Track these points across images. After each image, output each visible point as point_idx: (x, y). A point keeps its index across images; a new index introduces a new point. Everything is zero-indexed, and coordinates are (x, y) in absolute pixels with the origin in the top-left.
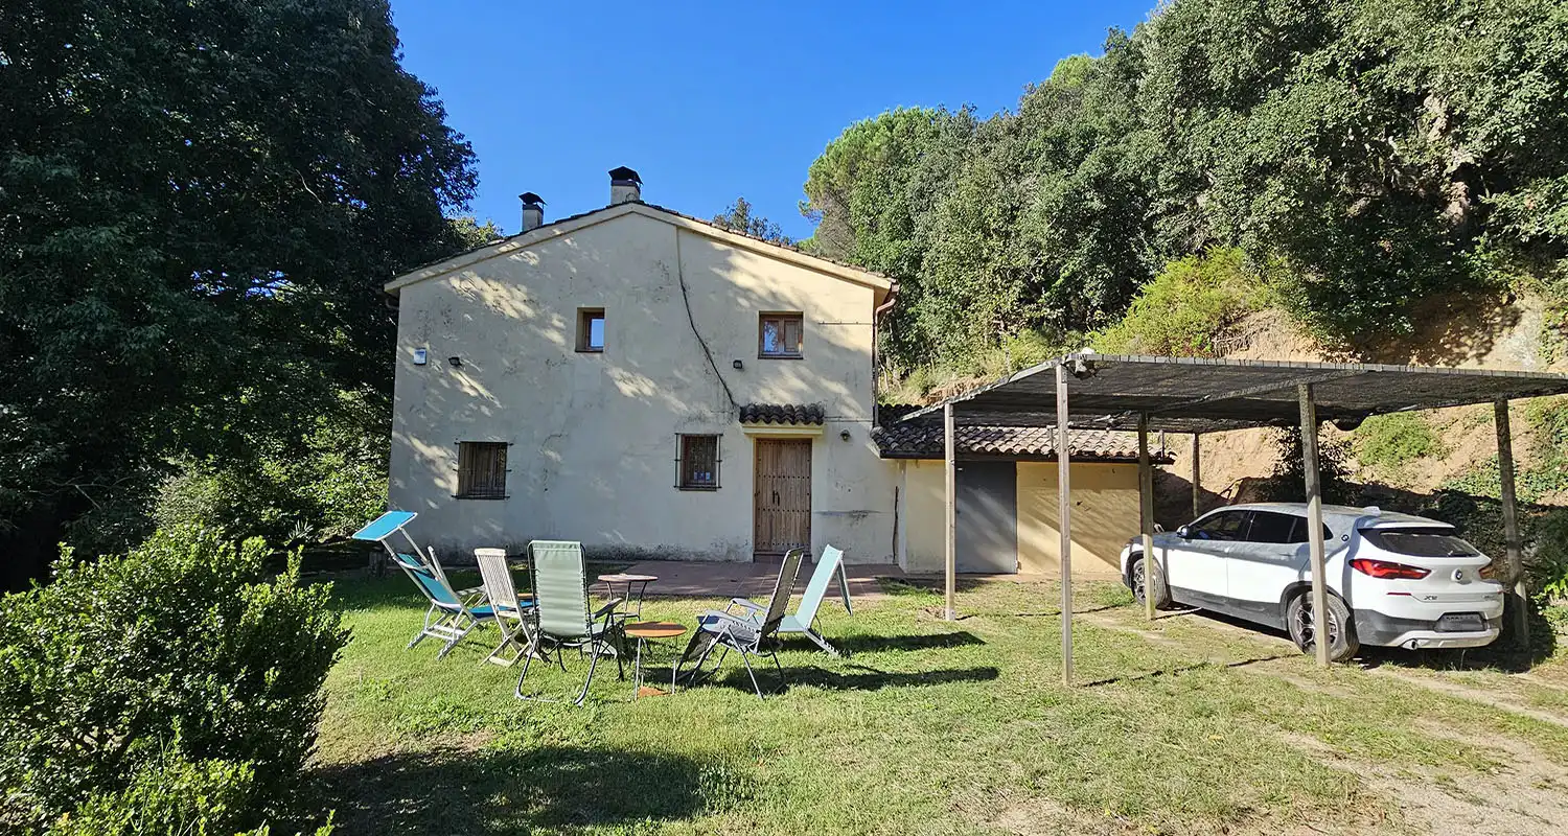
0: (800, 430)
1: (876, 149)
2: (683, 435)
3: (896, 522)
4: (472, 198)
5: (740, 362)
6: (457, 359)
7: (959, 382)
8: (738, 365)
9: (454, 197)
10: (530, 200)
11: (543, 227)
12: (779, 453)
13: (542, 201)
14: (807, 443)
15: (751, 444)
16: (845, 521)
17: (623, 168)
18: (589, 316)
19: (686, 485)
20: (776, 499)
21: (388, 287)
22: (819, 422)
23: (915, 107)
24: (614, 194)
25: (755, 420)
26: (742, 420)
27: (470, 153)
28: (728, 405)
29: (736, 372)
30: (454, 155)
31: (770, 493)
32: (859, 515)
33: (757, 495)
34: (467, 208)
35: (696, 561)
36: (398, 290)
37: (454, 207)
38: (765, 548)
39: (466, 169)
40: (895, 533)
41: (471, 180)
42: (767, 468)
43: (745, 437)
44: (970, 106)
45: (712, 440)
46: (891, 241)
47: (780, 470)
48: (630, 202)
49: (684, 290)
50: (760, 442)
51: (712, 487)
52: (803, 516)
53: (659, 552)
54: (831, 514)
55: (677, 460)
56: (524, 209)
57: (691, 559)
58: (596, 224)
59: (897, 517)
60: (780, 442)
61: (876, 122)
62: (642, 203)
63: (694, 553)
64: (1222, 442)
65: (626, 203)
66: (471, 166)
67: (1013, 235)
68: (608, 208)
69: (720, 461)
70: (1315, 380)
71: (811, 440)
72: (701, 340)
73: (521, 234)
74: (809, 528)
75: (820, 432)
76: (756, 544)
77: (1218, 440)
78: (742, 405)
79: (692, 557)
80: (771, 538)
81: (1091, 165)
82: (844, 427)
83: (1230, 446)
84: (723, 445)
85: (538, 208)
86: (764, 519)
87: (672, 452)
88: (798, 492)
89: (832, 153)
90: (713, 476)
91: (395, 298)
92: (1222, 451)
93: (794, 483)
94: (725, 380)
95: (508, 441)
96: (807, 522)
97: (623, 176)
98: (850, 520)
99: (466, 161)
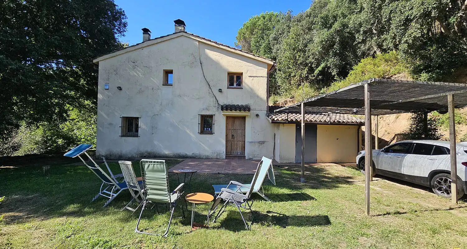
0: (242, 113)
1: (259, 25)
2: (201, 115)
3: (275, 145)
4: (125, 31)
5: (221, 89)
6: (120, 87)
7: (285, 100)
8: (220, 91)
9: (119, 31)
10: (146, 31)
11: (151, 40)
12: (234, 122)
13: (150, 32)
14: (244, 118)
15: (225, 118)
16: (257, 145)
17: (179, 19)
18: (168, 73)
19: (202, 132)
20: (233, 138)
21: (95, 61)
22: (249, 111)
23: (272, 12)
24: (176, 29)
25: (227, 110)
26: (222, 110)
27: (124, 15)
28: (217, 105)
29: (219, 93)
30: (118, 16)
31: (231, 135)
32: (262, 143)
33: (226, 136)
34: (124, 35)
35: (206, 158)
36: (98, 62)
37: (119, 34)
38: (229, 154)
39: (123, 21)
40: (274, 149)
41: (125, 25)
42: (230, 127)
43: (222, 116)
44: (291, 11)
45: (211, 117)
46: (264, 55)
47: (234, 127)
48: (182, 32)
49: (201, 64)
50: (228, 117)
51: (211, 133)
52: (242, 143)
53: (193, 155)
54: (252, 142)
55: (199, 124)
56: (143, 34)
57: (204, 158)
58: (169, 39)
59: (275, 144)
60: (235, 118)
61: (259, 16)
62: (186, 32)
63: (205, 156)
64: (382, 119)
65: (180, 32)
66: (125, 20)
67: (307, 51)
68: (174, 34)
69: (214, 124)
70: (457, 92)
71: (245, 117)
72: (207, 82)
73: (142, 42)
74: (245, 147)
75: (249, 114)
76: (226, 152)
77: (380, 118)
78: (222, 105)
79: (204, 157)
80: (231, 150)
81: (337, 26)
82: (257, 113)
83: (385, 120)
84: (215, 118)
85: (149, 34)
86: (229, 144)
87: (197, 121)
88: (241, 135)
89: (245, 26)
90: (211, 129)
91: (97, 65)
92: (382, 122)
93: (240, 132)
94: (216, 96)
95: (139, 117)
96: (244, 145)
97: (179, 22)
98: (259, 145)
99: (123, 18)
